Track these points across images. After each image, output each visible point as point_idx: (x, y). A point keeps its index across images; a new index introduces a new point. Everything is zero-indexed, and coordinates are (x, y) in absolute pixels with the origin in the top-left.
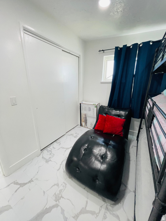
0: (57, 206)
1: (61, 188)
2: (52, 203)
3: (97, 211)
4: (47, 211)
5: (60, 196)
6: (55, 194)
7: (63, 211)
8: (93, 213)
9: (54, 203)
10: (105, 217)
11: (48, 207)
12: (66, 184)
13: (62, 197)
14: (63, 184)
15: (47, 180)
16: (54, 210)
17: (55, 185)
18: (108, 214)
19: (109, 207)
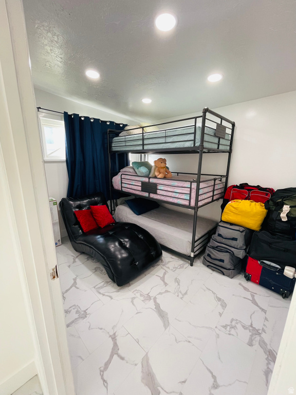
0: (155, 299)
1: (138, 295)
2: (151, 304)
3: (164, 271)
4: (158, 307)
5: (146, 296)
6: (143, 301)
7: (160, 293)
8: (165, 274)
9: (152, 301)
10: (168, 268)
11: (154, 307)
12: (136, 290)
13: (148, 295)
14: (135, 293)
15: (123, 311)
16: (158, 301)
17: (132, 302)
18: (167, 266)
19: (163, 264)
